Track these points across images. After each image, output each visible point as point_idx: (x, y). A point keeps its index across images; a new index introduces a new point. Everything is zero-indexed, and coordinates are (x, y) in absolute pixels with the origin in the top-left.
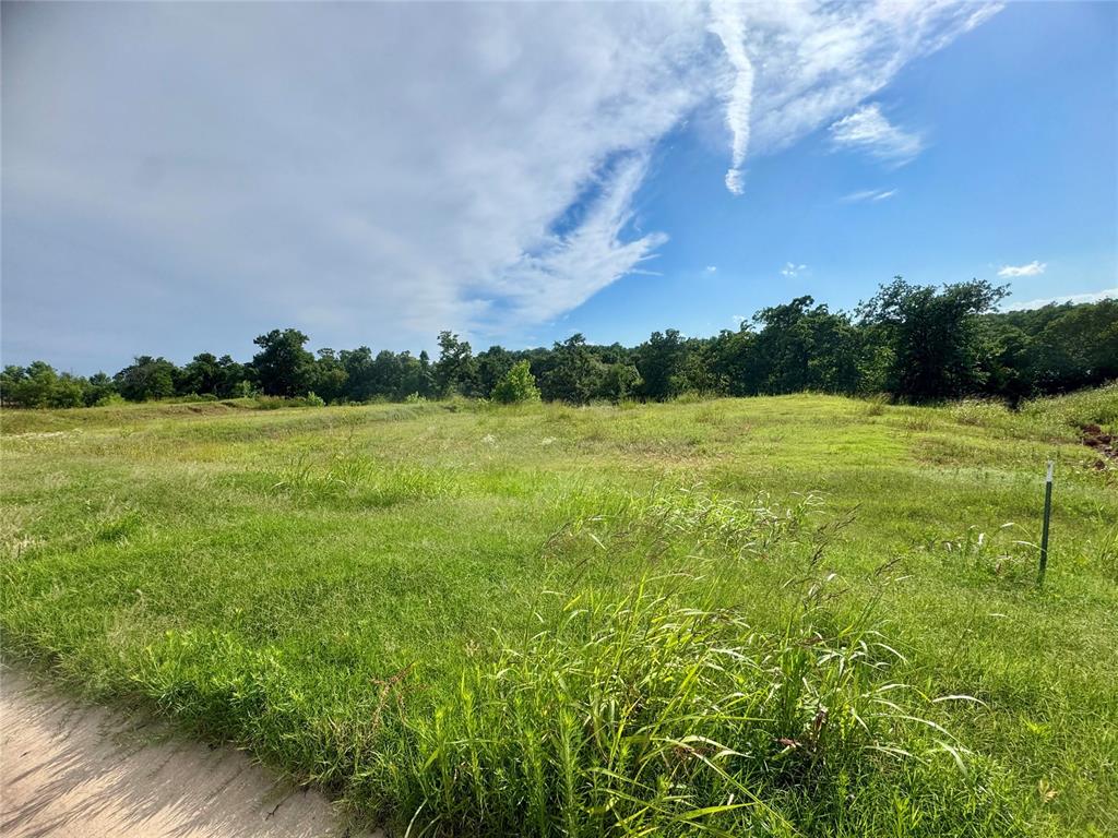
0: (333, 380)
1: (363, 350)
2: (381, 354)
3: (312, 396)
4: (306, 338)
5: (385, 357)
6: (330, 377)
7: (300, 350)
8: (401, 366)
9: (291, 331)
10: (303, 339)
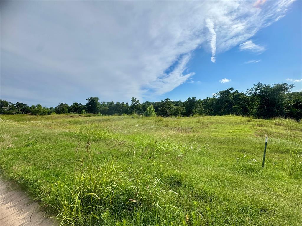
0: (105, 109)
1: (112, 102)
2: (117, 103)
3: (99, 113)
4: (99, 99)
5: (118, 104)
6: (104, 109)
7: (97, 102)
8: (122, 106)
9: (95, 97)
10: (98, 99)
